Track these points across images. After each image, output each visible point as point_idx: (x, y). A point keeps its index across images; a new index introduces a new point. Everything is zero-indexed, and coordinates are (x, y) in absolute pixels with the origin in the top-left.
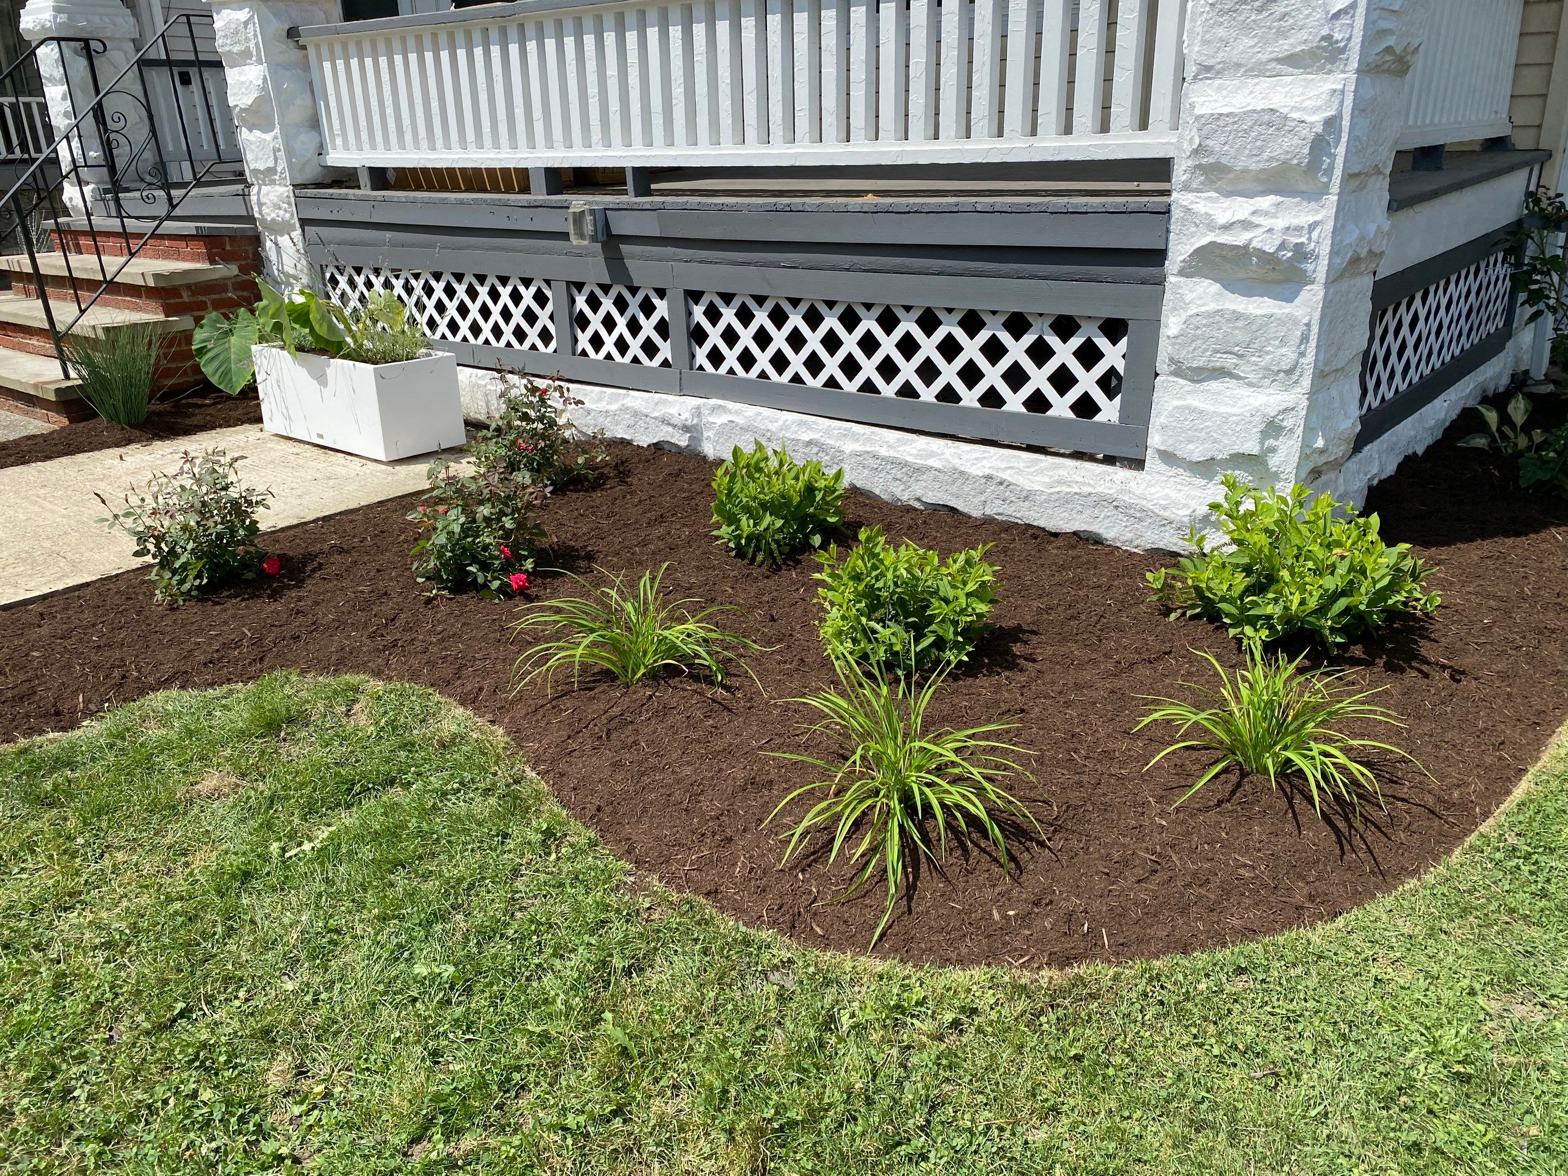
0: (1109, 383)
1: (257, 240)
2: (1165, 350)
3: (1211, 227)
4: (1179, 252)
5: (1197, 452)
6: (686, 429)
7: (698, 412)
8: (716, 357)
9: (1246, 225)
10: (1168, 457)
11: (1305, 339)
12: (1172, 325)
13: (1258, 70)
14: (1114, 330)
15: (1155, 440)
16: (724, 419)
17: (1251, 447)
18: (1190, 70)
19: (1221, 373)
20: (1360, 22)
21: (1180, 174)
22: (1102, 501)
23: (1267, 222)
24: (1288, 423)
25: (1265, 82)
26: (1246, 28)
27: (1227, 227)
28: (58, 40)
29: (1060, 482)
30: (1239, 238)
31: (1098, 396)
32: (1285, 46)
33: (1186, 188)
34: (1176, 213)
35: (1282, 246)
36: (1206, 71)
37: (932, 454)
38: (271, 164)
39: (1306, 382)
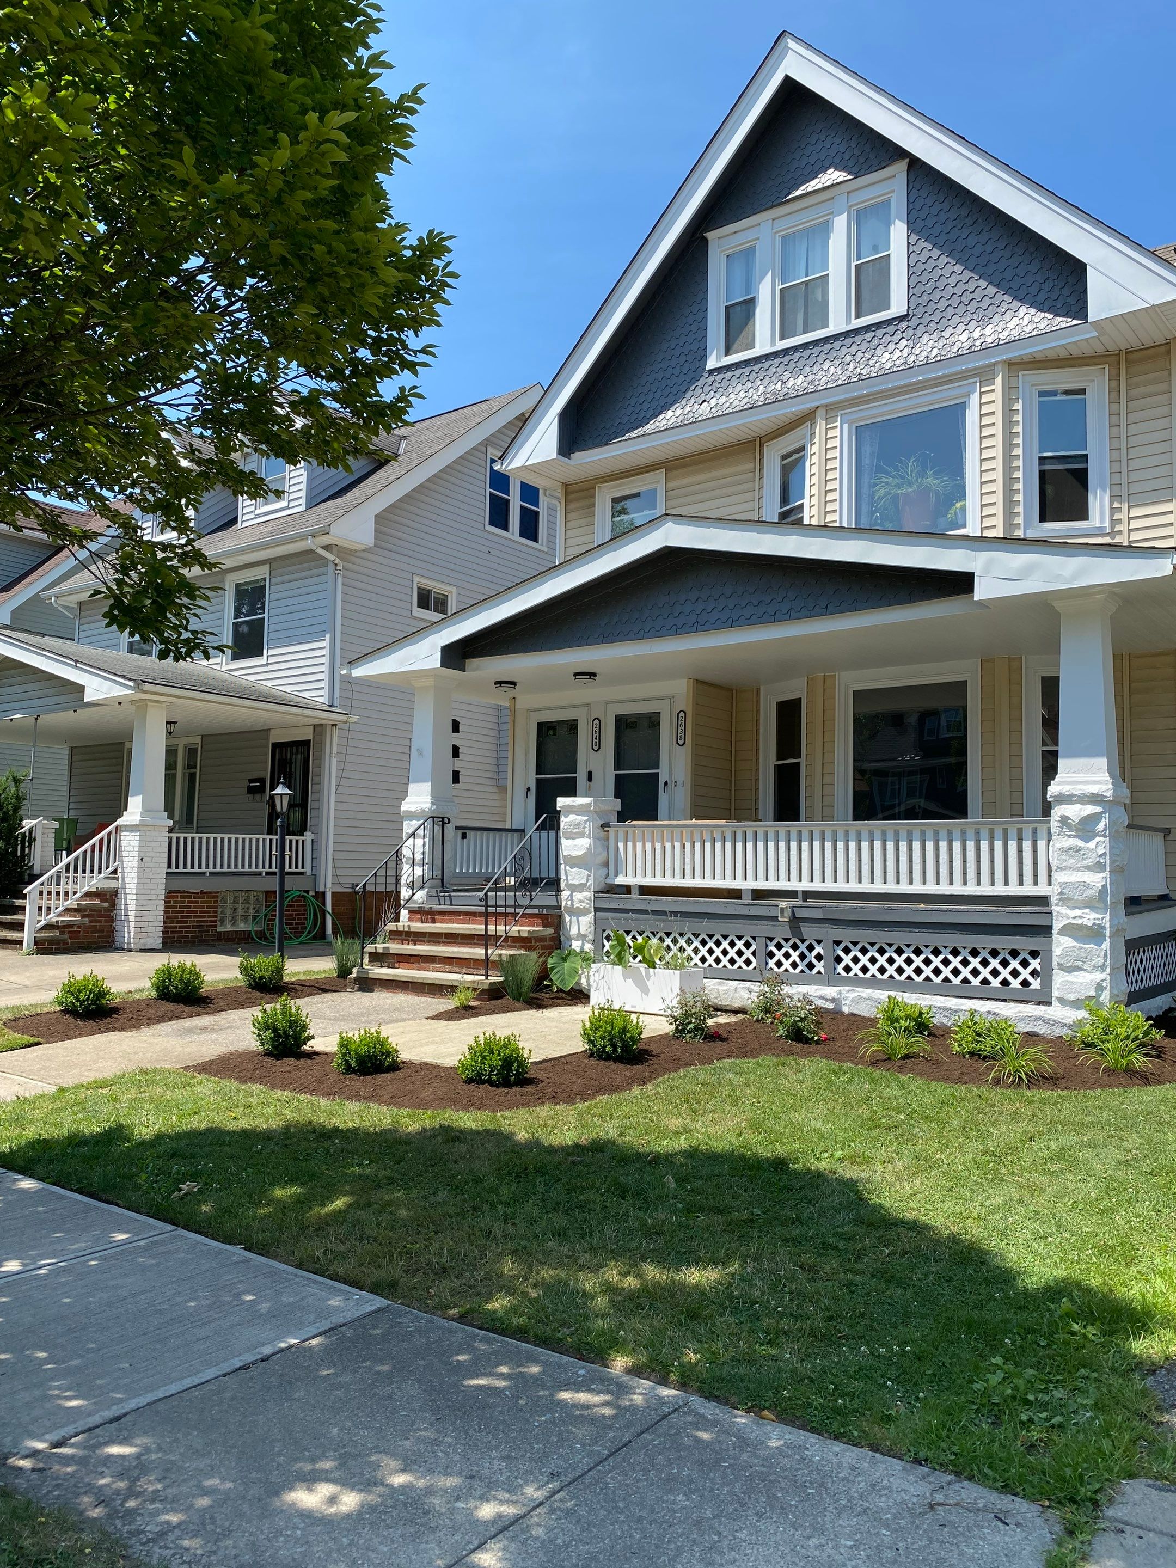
0: (1034, 973)
1: (560, 917)
2: (1055, 961)
3: (1068, 918)
4: (1057, 926)
5: (1072, 997)
6: (833, 1000)
7: (840, 993)
8: (847, 969)
9: (1081, 917)
10: (1062, 1001)
11: (1106, 955)
12: (1057, 951)
13: (1078, 869)
14: (1034, 954)
15: (1055, 993)
16: (856, 994)
17: (1093, 993)
18: (1054, 868)
19: (1078, 969)
20: (1108, 857)
21: (1054, 900)
22: (1038, 1018)
23: (1088, 917)
24: (1104, 985)
25: (1080, 873)
26: (1073, 857)
27: (1074, 918)
28: (433, 818)
29: (1019, 1012)
30: (1079, 921)
31: (1030, 979)
32: (1085, 863)
33: (1057, 905)
34: (1054, 913)
35: (1094, 924)
36: (1060, 869)
37: (961, 1005)
38: (584, 881)
39: (1108, 970)
